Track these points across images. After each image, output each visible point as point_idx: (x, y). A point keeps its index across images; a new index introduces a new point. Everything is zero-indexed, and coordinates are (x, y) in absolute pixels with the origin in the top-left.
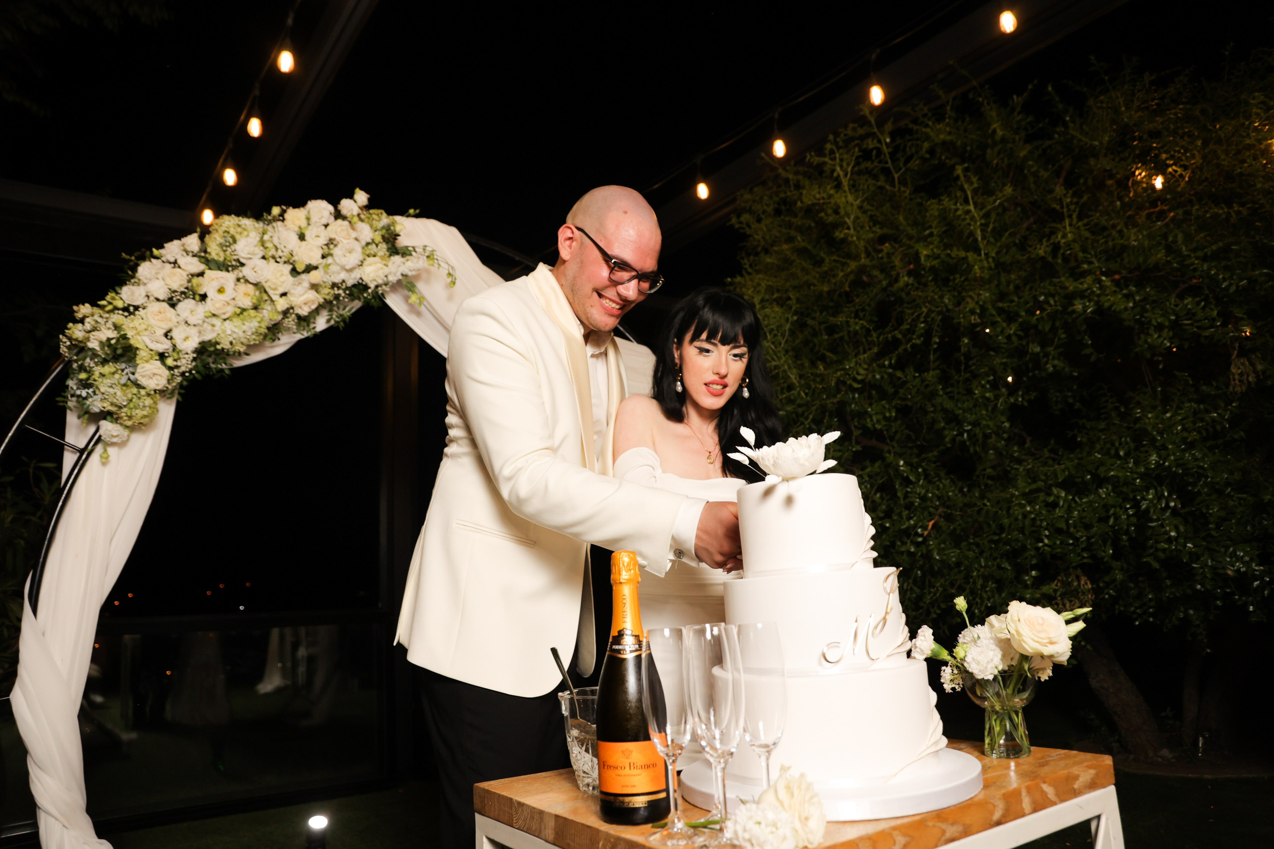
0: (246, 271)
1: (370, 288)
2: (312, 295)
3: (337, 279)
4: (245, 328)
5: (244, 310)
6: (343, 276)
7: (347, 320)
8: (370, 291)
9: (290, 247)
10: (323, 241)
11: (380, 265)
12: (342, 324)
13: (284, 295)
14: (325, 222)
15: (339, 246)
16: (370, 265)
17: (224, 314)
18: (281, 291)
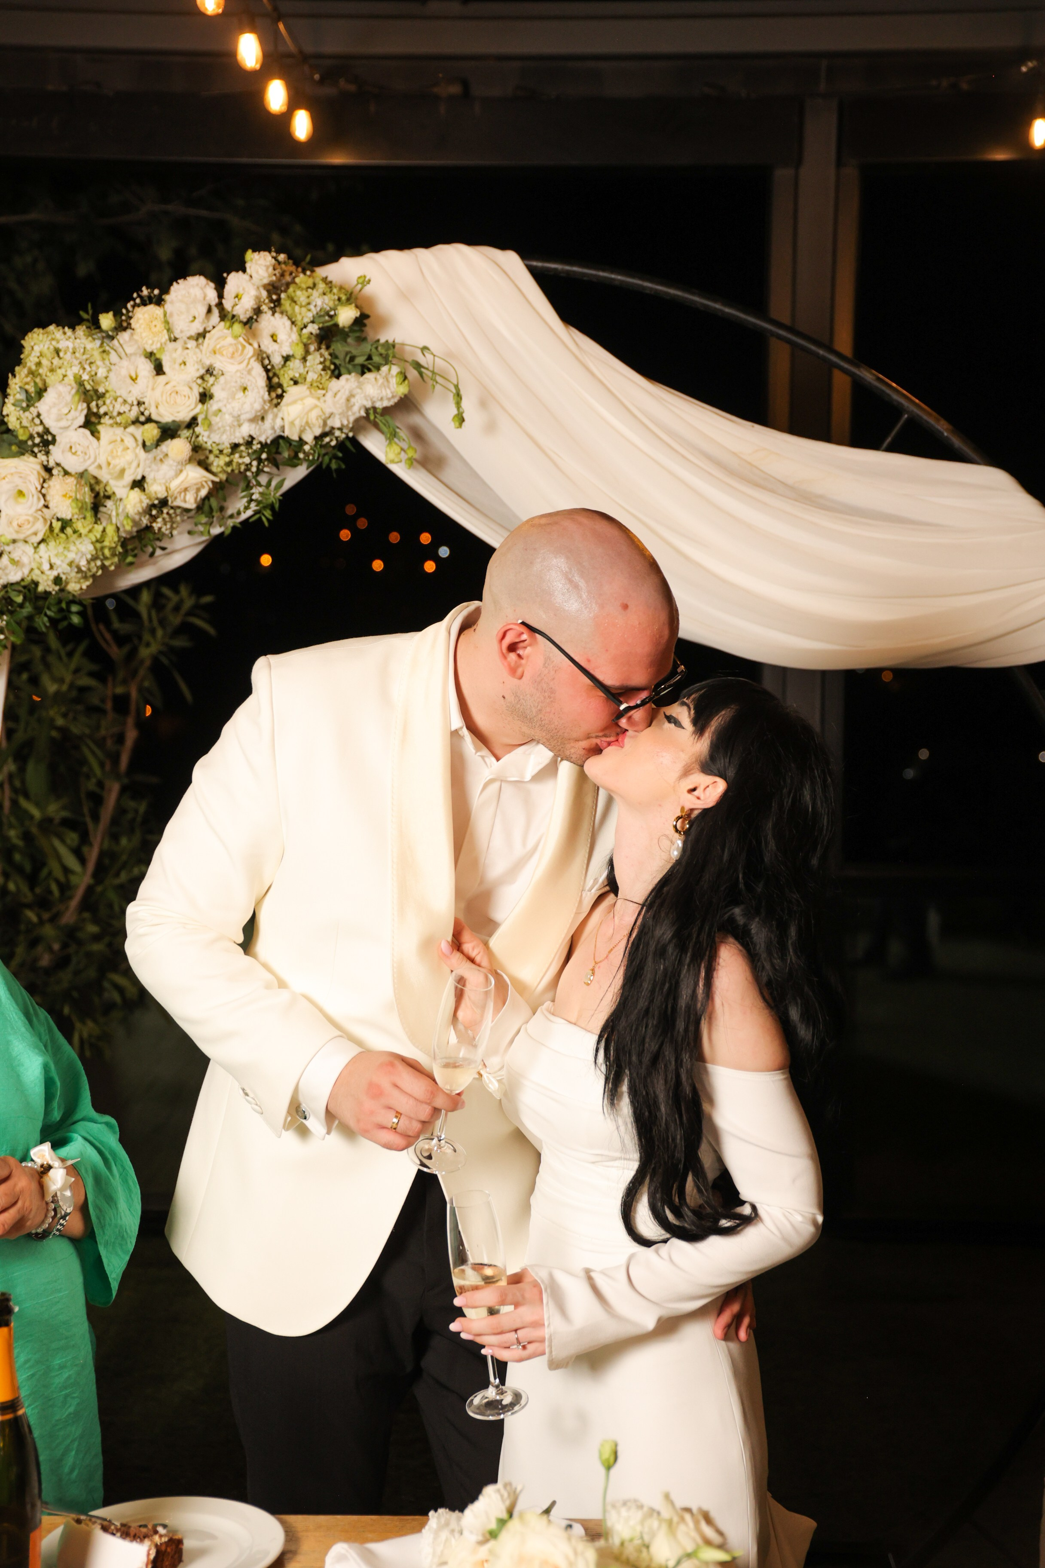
0: (57, 454)
1: (306, 443)
2: (195, 474)
3: (239, 436)
4: (71, 556)
5: (65, 524)
6: (246, 430)
7: (277, 506)
8: (307, 448)
9: (134, 393)
10: (193, 371)
11: (310, 401)
12: (268, 513)
13: (139, 484)
14: (197, 327)
15: (222, 379)
16: (294, 402)
17: (35, 534)
18: (129, 478)
